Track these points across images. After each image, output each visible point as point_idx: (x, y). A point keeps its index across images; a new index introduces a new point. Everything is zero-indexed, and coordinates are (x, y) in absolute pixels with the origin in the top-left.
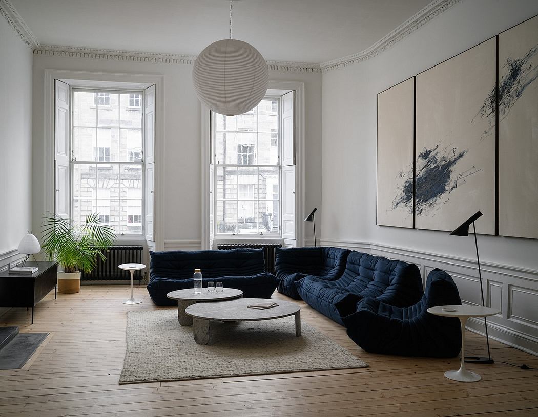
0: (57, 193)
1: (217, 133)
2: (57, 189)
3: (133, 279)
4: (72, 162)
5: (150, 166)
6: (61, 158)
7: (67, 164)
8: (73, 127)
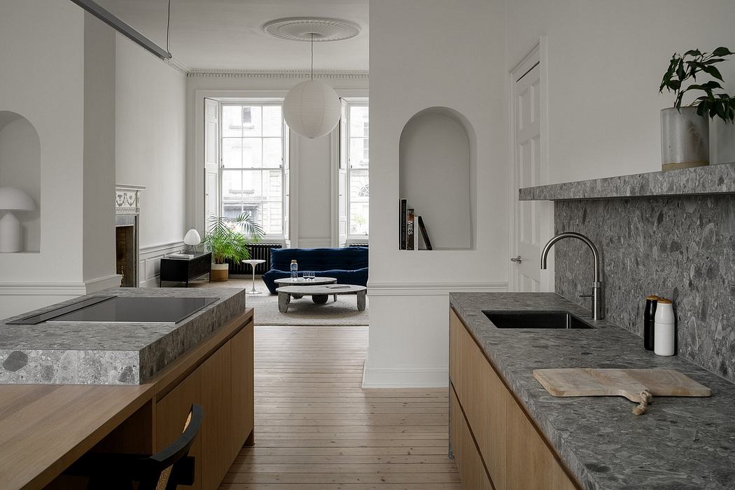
0: (206, 197)
1: (351, 139)
2: (206, 193)
3: (255, 274)
4: (221, 169)
5: (287, 172)
6: (211, 166)
7: (217, 172)
8: (222, 138)
